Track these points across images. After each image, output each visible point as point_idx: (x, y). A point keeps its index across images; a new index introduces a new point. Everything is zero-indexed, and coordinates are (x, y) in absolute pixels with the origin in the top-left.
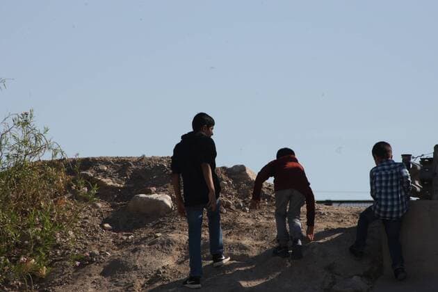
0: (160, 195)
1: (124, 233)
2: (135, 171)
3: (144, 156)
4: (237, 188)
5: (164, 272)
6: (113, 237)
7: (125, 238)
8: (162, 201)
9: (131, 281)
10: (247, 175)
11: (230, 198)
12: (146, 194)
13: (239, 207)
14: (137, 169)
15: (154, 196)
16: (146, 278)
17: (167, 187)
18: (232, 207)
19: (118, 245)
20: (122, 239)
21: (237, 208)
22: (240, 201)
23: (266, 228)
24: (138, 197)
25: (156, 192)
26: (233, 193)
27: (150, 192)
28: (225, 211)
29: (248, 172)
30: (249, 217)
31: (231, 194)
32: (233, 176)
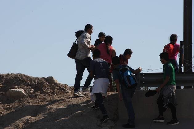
0: (19, 89)
1: (7, 105)
2: (6, 80)
3: (9, 73)
4: (50, 86)
5: (30, 120)
6: (3, 106)
7: (8, 107)
8: (21, 92)
9: (17, 124)
10: (54, 81)
11: (48, 90)
12: (13, 89)
13: (52, 93)
14: (7, 78)
15: (17, 90)
16: (23, 123)
17: (22, 86)
18: (49, 93)
19: (6, 110)
20: (7, 107)
21: (51, 94)
22: (52, 91)
23: (68, 102)
24: (11, 90)
25: (17, 88)
26: (49, 88)
27: (15, 88)
28: (47, 95)
29: (54, 79)
30: (58, 97)
31: (48, 88)
32: (48, 81)
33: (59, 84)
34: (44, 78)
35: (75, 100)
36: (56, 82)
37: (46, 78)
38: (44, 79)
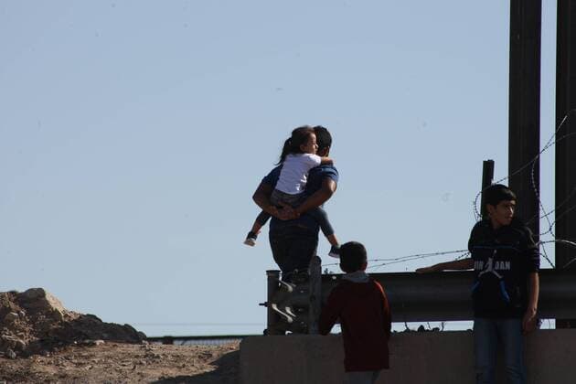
4: (32, 322)
10: (47, 302)
11: (21, 337)
23: (75, 378)
26: (27, 329)
28: (14, 355)
29: (48, 297)
30: (49, 363)
31: (23, 331)
32: (26, 305)
33: (66, 316)
34: (13, 293)
35: (101, 374)
36: (54, 305)
37: (21, 294)
38: (13, 298)
